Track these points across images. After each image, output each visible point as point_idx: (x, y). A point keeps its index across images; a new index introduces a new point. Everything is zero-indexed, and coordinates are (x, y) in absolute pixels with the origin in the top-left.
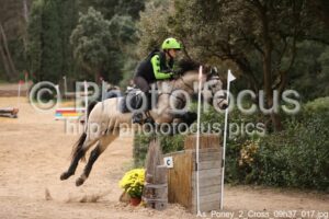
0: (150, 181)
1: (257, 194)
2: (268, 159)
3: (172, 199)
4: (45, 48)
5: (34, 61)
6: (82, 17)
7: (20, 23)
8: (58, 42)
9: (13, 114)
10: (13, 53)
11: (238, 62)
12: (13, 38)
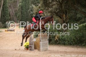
0: (30, 44)
1: (58, 47)
2: (62, 38)
3: (35, 48)
4: (22, 15)
5: (20, 18)
6: (30, 7)
7: (17, 9)
8: (25, 13)
9: (14, 30)
10: (16, 16)
11: (59, 16)
12: (16, 12)
